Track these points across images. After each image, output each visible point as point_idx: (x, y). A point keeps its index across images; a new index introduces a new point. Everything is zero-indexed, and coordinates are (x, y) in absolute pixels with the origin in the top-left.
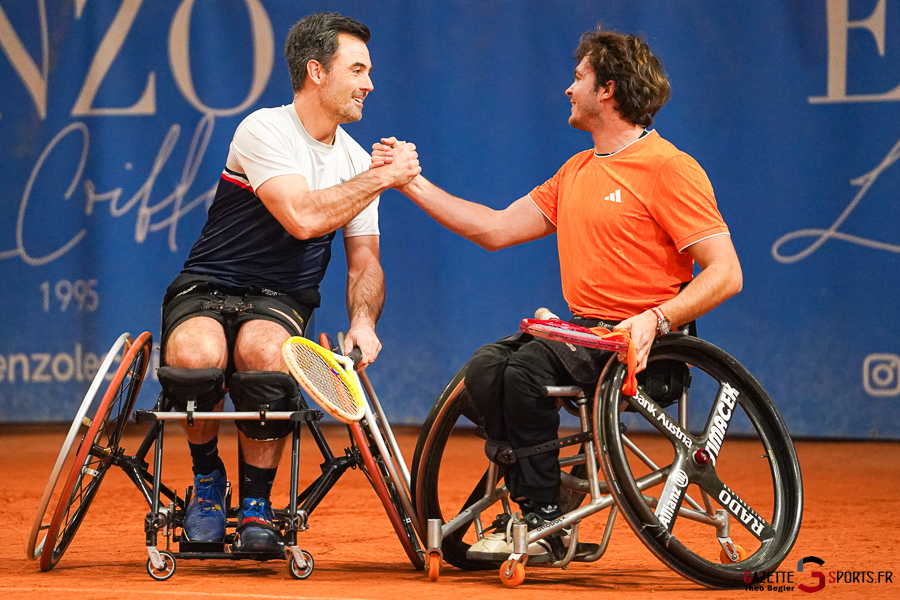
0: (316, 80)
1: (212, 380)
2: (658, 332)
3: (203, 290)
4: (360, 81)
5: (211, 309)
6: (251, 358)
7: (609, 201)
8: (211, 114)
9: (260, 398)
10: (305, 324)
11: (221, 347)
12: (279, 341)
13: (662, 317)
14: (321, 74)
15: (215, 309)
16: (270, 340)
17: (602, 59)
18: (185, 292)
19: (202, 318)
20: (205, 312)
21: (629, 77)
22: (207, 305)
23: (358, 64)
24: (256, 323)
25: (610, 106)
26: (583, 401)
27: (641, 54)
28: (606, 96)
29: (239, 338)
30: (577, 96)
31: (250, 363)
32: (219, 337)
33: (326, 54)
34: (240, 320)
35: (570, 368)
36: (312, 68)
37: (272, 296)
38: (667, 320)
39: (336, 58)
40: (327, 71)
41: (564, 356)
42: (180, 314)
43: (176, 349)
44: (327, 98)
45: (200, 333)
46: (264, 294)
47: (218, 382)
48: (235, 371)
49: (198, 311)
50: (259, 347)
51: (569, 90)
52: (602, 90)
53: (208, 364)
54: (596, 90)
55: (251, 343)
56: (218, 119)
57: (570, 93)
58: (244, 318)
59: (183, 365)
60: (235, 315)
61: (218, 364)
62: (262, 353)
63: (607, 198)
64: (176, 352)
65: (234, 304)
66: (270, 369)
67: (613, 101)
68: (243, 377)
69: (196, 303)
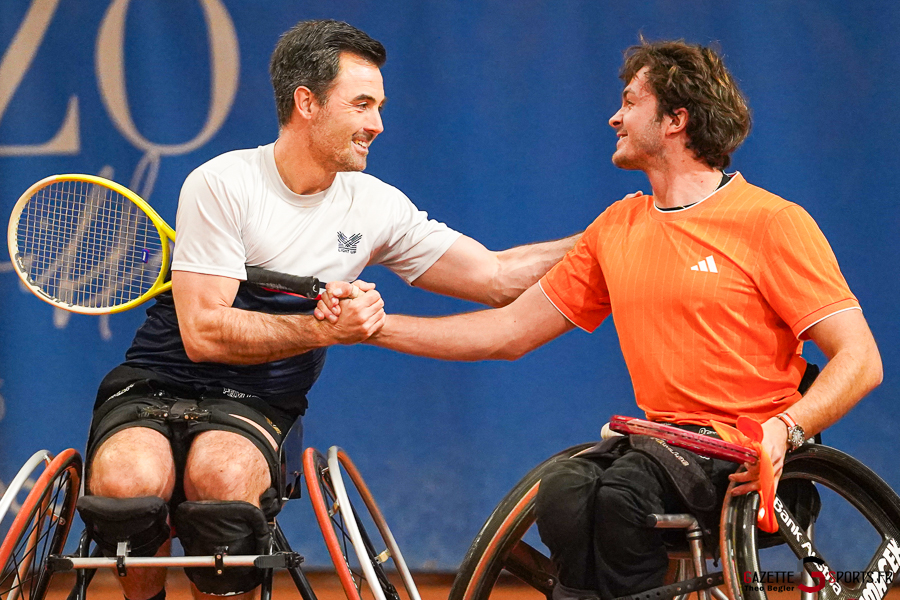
0: (304, 113)
1: (149, 514)
2: (790, 445)
3: (143, 390)
4: (366, 119)
5: (151, 417)
6: (207, 483)
7: (699, 271)
8: (154, 152)
9: (215, 537)
10: (283, 437)
11: (164, 468)
12: (244, 459)
13: (793, 425)
14: (312, 106)
15: (157, 417)
16: (232, 458)
17: (670, 81)
18: (119, 394)
19: (138, 430)
20: (143, 421)
21: (709, 105)
22: (147, 410)
23: (363, 97)
24: (212, 434)
25: (679, 143)
26: (696, 534)
27: (721, 73)
28: (673, 129)
29: (191, 456)
30: (629, 126)
31: (205, 489)
32: (161, 456)
33: (322, 81)
34: (190, 431)
35: (684, 489)
36: (301, 96)
37: (237, 400)
38: (799, 428)
39: (334, 87)
40: (321, 104)
41: (675, 472)
42: (111, 423)
43: (102, 473)
44: (318, 137)
45: (133, 450)
46: (226, 396)
47: (158, 515)
48: (184, 499)
49: (134, 420)
50: (217, 467)
51: (614, 118)
52: (668, 120)
53: (144, 491)
54: (660, 119)
55: (207, 462)
56: (164, 159)
57: (616, 123)
58: (196, 429)
59: (111, 494)
60: (183, 424)
61: (158, 491)
62: (220, 475)
63: (695, 268)
64: (101, 476)
65: (181, 410)
66: (230, 498)
67: (684, 134)
68: (193, 508)
69: (132, 408)
